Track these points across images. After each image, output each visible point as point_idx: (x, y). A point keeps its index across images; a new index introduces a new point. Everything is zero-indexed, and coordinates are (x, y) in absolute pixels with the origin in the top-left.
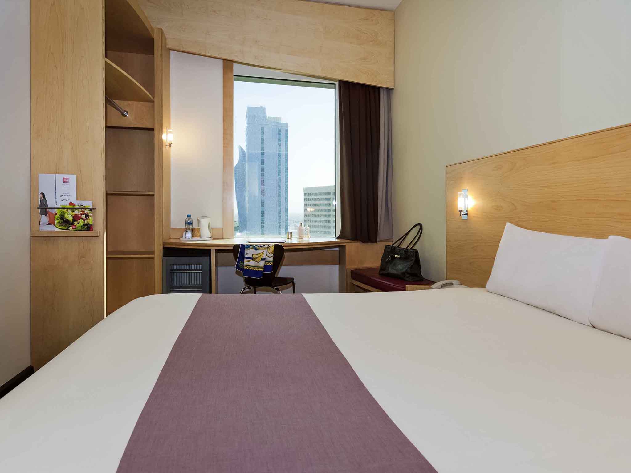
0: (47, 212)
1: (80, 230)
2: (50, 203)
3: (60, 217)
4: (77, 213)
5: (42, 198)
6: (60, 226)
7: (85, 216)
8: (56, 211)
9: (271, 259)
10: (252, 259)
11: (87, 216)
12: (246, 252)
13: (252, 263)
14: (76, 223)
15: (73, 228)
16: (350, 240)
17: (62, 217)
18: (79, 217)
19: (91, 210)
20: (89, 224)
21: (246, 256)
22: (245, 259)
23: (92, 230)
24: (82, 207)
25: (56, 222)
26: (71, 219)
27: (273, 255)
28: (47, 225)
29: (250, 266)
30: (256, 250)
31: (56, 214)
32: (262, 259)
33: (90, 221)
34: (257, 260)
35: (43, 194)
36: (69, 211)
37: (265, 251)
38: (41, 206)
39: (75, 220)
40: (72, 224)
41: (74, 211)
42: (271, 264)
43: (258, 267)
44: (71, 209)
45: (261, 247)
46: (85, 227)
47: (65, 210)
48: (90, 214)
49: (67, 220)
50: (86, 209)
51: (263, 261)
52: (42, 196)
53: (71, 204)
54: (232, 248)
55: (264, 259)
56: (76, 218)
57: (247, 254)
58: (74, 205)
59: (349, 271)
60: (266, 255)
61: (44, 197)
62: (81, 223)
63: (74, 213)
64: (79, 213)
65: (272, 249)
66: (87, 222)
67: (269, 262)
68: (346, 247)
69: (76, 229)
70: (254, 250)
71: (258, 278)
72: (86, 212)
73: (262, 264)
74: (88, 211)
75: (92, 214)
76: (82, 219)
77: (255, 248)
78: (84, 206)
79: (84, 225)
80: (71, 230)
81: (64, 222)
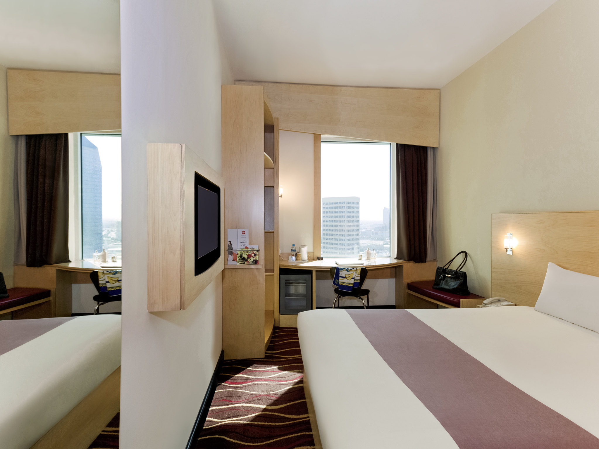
0: (232, 253)
1: (251, 264)
2: (234, 247)
3: (240, 256)
4: (250, 253)
5: (230, 244)
6: (240, 261)
7: (254, 255)
8: (238, 252)
9: (359, 278)
10: (345, 277)
11: (255, 255)
12: (340, 273)
13: (345, 281)
14: (249, 259)
15: (247, 263)
16: (407, 261)
17: (241, 256)
18: (251, 255)
19: (258, 251)
20: (256, 260)
21: (340, 275)
22: (340, 278)
23: (258, 264)
24: (253, 249)
25: (238, 259)
26: (246, 257)
27: (360, 275)
28: (232, 261)
29: (344, 283)
30: (348, 271)
31: (238, 254)
32: (353, 278)
33: (257, 258)
34: (348, 279)
35: (230, 242)
36: (245, 252)
37: (355, 272)
38: (229, 249)
39: (248, 258)
40: (247, 260)
41: (248, 252)
42: (359, 281)
43: (349, 284)
44: (246, 251)
45: (351, 269)
46: (254, 262)
47: (242, 252)
48: (257, 254)
49: (244, 258)
50: (255, 251)
51: (353, 280)
52: (229, 243)
53: (246, 248)
54: (329, 269)
55: (354, 278)
56: (249, 256)
57: (341, 274)
58: (248, 248)
59: (406, 284)
60: (355, 275)
61: (231, 243)
62: (252, 259)
63: (248, 253)
64: (251, 253)
65: (359, 271)
66: (255, 258)
67: (357, 280)
68: (404, 267)
69: (249, 264)
70: (346, 272)
71: (350, 291)
72: (255, 252)
73: (352, 281)
74: (256, 252)
75: (258, 254)
76: (252, 257)
77: (347, 270)
78: (254, 249)
79: (254, 261)
80: (246, 264)
81: (242, 259)
